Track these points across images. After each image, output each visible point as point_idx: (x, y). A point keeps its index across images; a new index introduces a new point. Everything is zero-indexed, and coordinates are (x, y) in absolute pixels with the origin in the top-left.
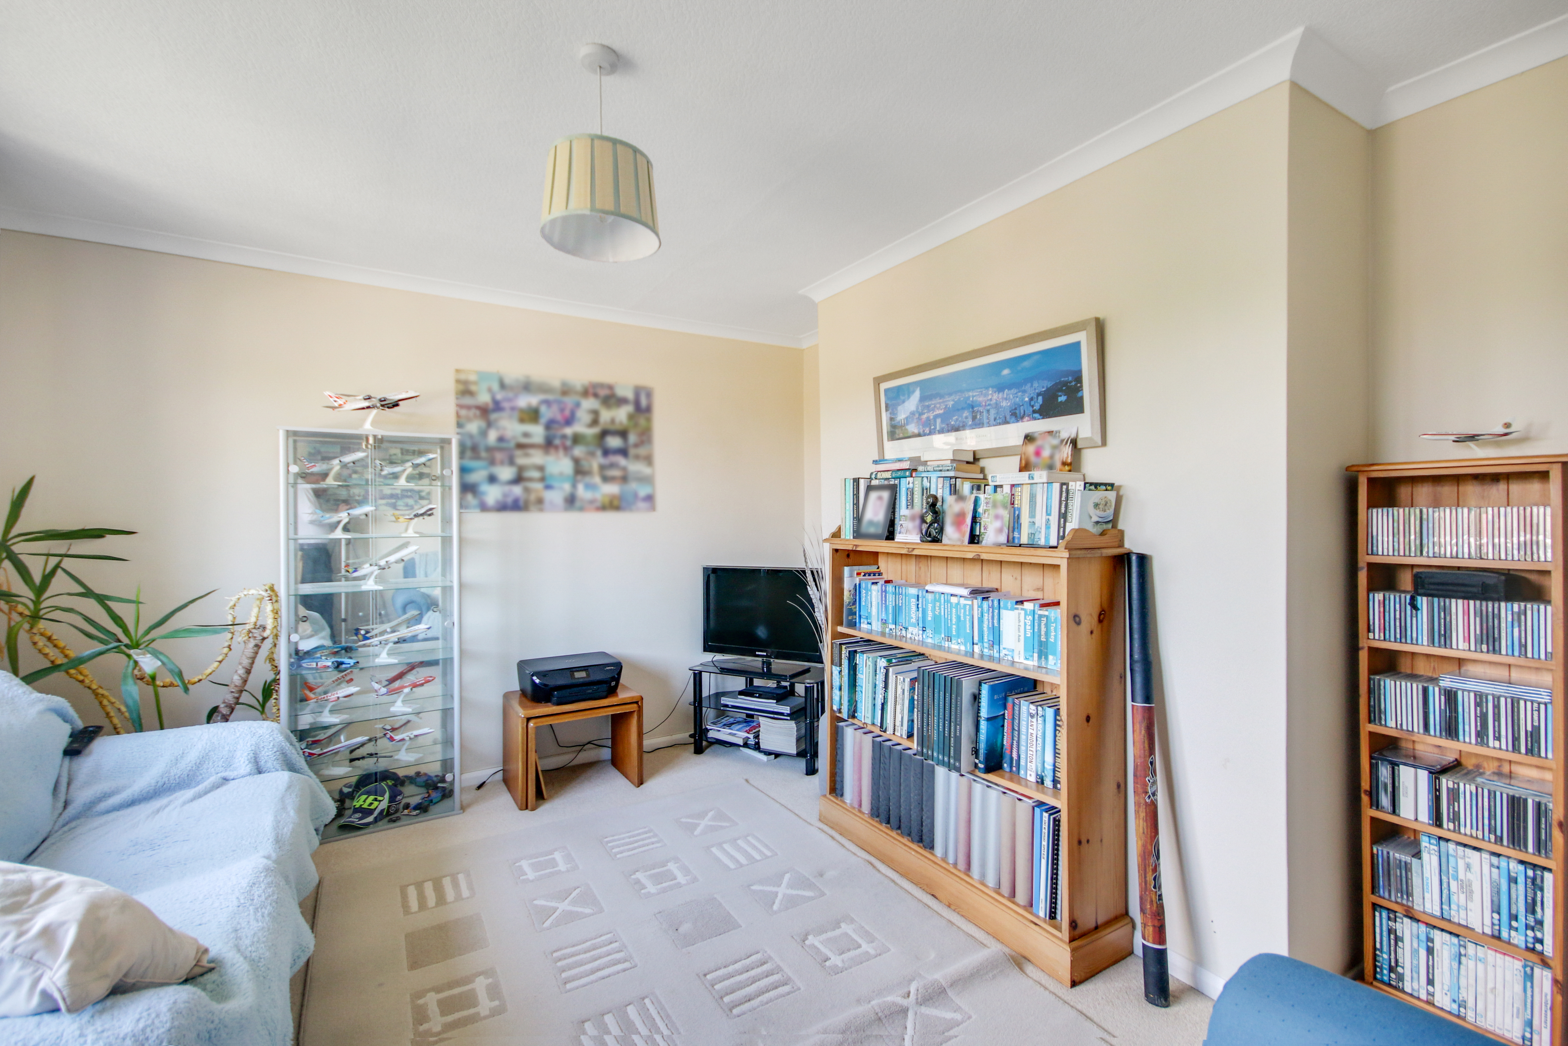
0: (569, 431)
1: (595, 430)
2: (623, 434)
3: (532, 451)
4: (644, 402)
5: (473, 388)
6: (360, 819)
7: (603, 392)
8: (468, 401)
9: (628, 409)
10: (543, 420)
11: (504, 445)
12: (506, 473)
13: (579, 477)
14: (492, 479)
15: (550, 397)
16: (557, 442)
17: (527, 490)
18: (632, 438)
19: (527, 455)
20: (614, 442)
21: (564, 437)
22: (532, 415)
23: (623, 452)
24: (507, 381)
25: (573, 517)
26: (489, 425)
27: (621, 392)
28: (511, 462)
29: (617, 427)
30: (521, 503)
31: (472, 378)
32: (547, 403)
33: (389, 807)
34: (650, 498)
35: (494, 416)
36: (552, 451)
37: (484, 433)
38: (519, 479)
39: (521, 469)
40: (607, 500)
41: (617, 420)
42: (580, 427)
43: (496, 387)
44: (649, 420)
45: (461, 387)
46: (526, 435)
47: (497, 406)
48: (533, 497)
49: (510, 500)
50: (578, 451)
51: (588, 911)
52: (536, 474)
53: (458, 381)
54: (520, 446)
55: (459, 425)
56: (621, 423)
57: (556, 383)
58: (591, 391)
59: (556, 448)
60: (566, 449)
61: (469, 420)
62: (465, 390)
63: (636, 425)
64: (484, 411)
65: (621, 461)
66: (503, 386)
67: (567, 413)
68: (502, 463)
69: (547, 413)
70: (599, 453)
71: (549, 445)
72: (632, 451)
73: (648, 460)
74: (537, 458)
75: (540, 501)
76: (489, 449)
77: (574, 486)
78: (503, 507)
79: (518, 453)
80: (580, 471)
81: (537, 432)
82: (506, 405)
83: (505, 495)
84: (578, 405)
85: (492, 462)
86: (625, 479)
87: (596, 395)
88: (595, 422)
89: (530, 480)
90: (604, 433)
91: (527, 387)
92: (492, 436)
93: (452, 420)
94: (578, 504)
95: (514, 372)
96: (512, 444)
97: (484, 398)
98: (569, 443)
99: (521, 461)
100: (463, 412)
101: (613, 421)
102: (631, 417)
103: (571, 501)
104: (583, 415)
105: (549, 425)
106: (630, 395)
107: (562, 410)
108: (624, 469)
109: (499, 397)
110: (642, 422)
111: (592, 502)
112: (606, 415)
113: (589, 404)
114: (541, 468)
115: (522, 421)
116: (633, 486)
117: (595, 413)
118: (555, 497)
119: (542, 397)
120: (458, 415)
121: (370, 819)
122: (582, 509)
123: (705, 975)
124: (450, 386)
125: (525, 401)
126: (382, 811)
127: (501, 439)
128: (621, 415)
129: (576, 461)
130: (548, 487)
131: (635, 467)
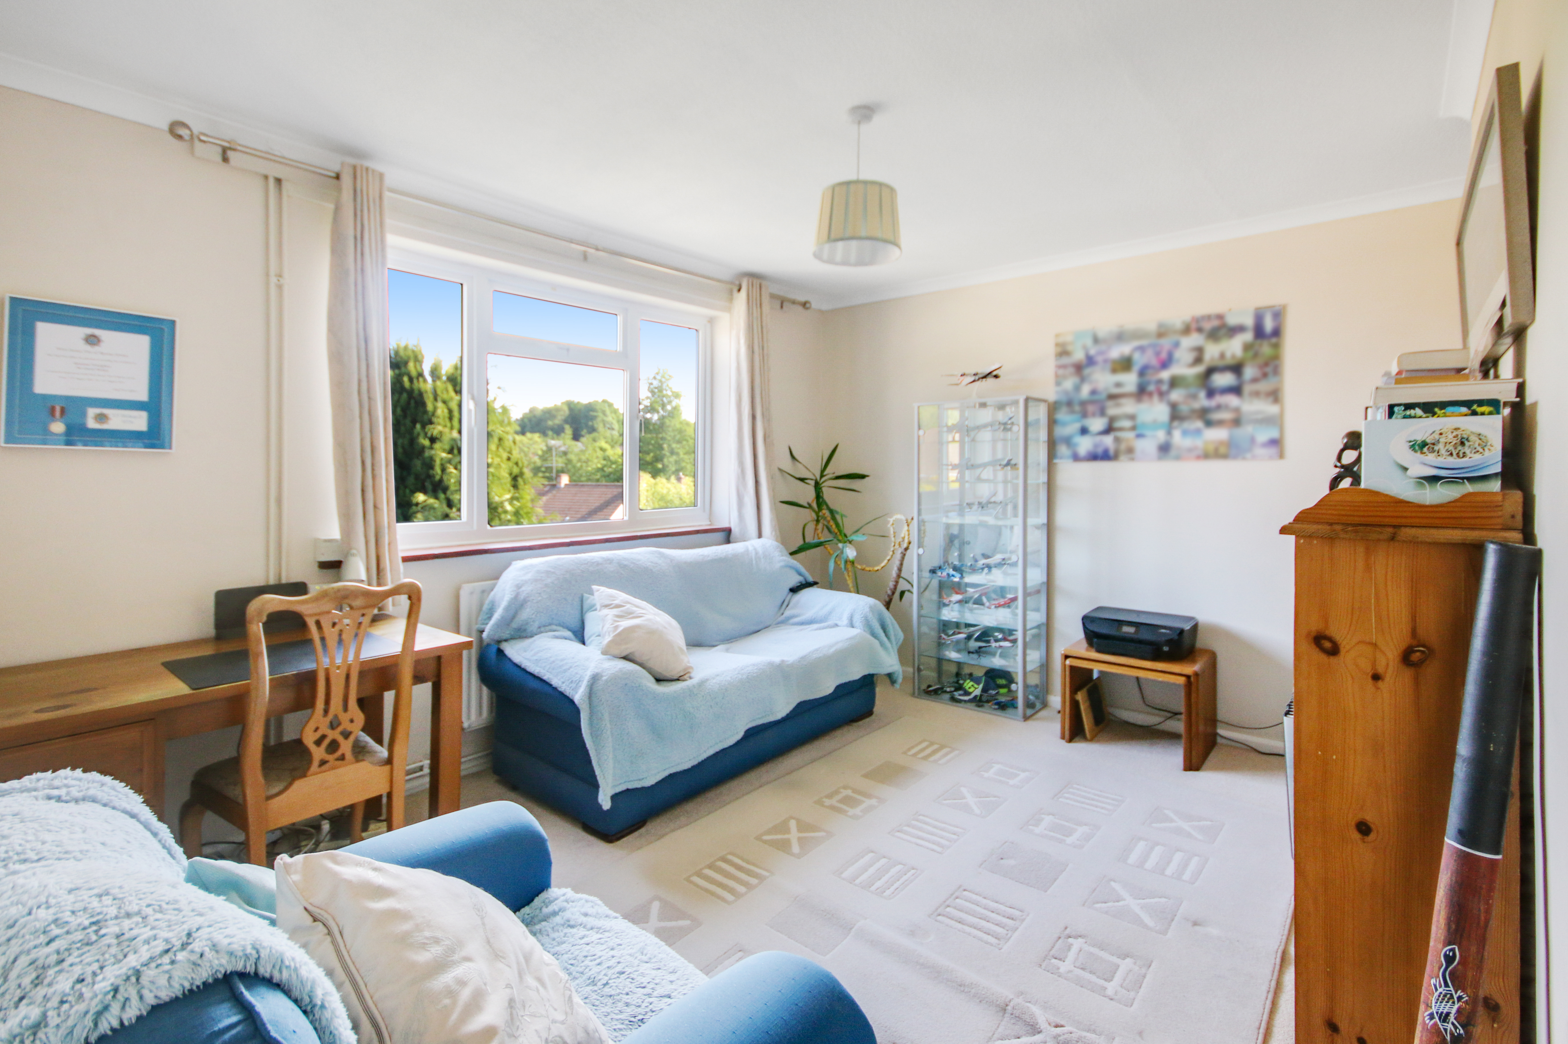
0: (1165, 375)
1: (1200, 369)
2: (1237, 368)
3: (1123, 401)
4: (1269, 325)
5: (1069, 348)
6: (960, 695)
7: (1208, 326)
8: (1065, 360)
9: (1248, 336)
10: (1136, 368)
11: (1096, 397)
12: (1097, 424)
13: (1176, 423)
14: (1084, 431)
15: (1144, 342)
16: (1151, 388)
17: (1117, 440)
18: (1249, 372)
19: (1118, 405)
20: (1223, 380)
21: (1160, 382)
22: (1125, 364)
23: (1236, 390)
24: (1101, 334)
25: (1168, 466)
26: (1083, 379)
27: (1232, 320)
28: (1102, 413)
29: (1229, 360)
30: (1112, 452)
31: (1069, 338)
32: (1141, 349)
33: (981, 695)
34: (1276, 443)
35: (1087, 371)
36: (1145, 398)
37: (1077, 388)
38: (1108, 430)
39: (1112, 420)
40: (1211, 448)
41: (1228, 355)
42: (1183, 368)
43: (1089, 342)
44: (1276, 346)
45: (1059, 349)
46: (1118, 385)
47: (1090, 361)
48: (1123, 447)
49: (1100, 451)
50: (1176, 395)
51: (977, 811)
52: (1127, 424)
53: (1057, 345)
54: (1112, 397)
55: (1058, 384)
56: (1233, 356)
57: (1151, 326)
58: (1194, 326)
59: (1150, 394)
60: (1162, 394)
61: (1065, 377)
62: (1063, 352)
63: (1256, 355)
64: (1079, 368)
65: (1232, 400)
66: (1096, 340)
67: (1164, 355)
68: (1094, 415)
69: (1139, 360)
70: (1202, 394)
71: (1142, 392)
72: (1247, 389)
73: (1275, 396)
74: (1129, 407)
75: (1130, 451)
76: (1083, 404)
77: (1169, 433)
78: (1094, 457)
79: (1110, 403)
80: (1176, 415)
81: (1130, 380)
82: (1099, 359)
83: (1096, 446)
84: (1177, 345)
85: (1085, 415)
86: (1237, 422)
87: (1200, 330)
88: (1198, 360)
89: (1121, 429)
90: (1210, 371)
91: (1120, 337)
92: (1085, 391)
93: (1051, 379)
94: (1173, 452)
95: (1106, 326)
96: (1103, 396)
97: (1079, 356)
98: (1165, 387)
99: (1112, 411)
100: (1061, 372)
101: (1222, 356)
102: (1247, 347)
103: (1165, 449)
104: (1184, 355)
105: (1142, 373)
106: (1249, 321)
107: (1158, 354)
108: (1237, 410)
109: (1092, 352)
110: (1266, 349)
111: (1190, 450)
112: (1212, 352)
113: (1195, 339)
114: (1132, 417)
115: (1114, 371)
116: (1247, 430)
117: (1199, 351)
118: (1147, 446)
119: (1136, 343)
120: (1057, 376)
121: (966, 698)
122: (1178, 458)
123: (965, 890)
124: (1050, 350)
125: (1118, 351)
126: (976, 696)
127: (1094, 392)
128: (1234, 347)
129: (1174, 407)
130: (1139, 436)
131: (1251, 406)
